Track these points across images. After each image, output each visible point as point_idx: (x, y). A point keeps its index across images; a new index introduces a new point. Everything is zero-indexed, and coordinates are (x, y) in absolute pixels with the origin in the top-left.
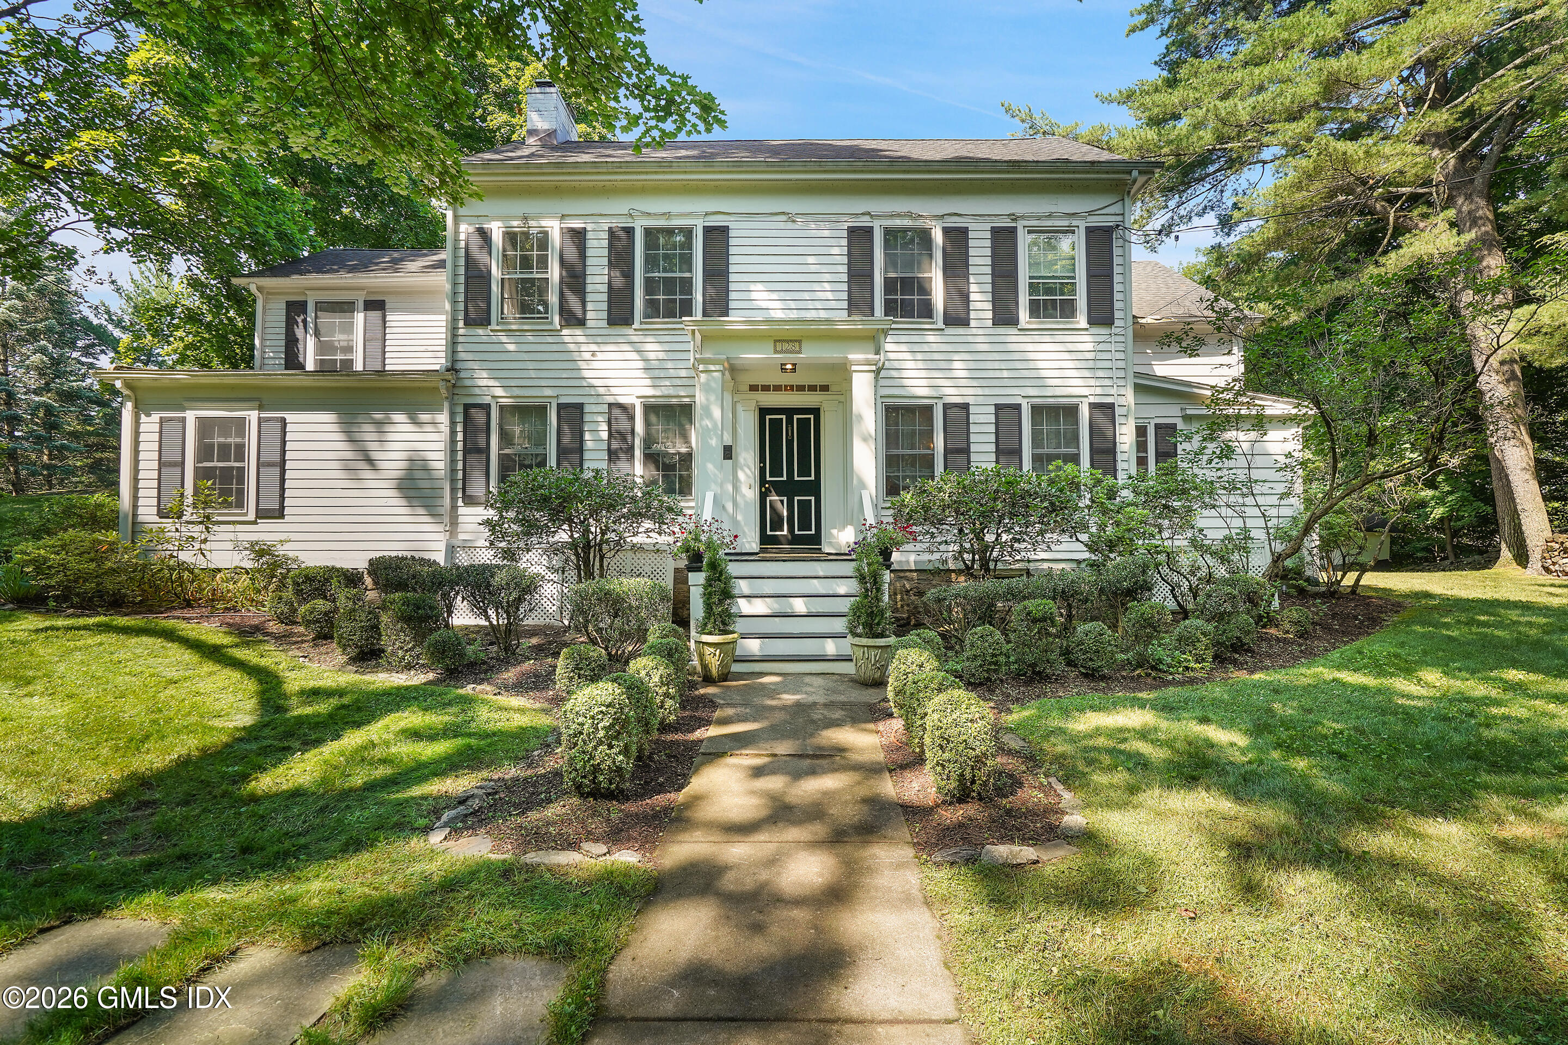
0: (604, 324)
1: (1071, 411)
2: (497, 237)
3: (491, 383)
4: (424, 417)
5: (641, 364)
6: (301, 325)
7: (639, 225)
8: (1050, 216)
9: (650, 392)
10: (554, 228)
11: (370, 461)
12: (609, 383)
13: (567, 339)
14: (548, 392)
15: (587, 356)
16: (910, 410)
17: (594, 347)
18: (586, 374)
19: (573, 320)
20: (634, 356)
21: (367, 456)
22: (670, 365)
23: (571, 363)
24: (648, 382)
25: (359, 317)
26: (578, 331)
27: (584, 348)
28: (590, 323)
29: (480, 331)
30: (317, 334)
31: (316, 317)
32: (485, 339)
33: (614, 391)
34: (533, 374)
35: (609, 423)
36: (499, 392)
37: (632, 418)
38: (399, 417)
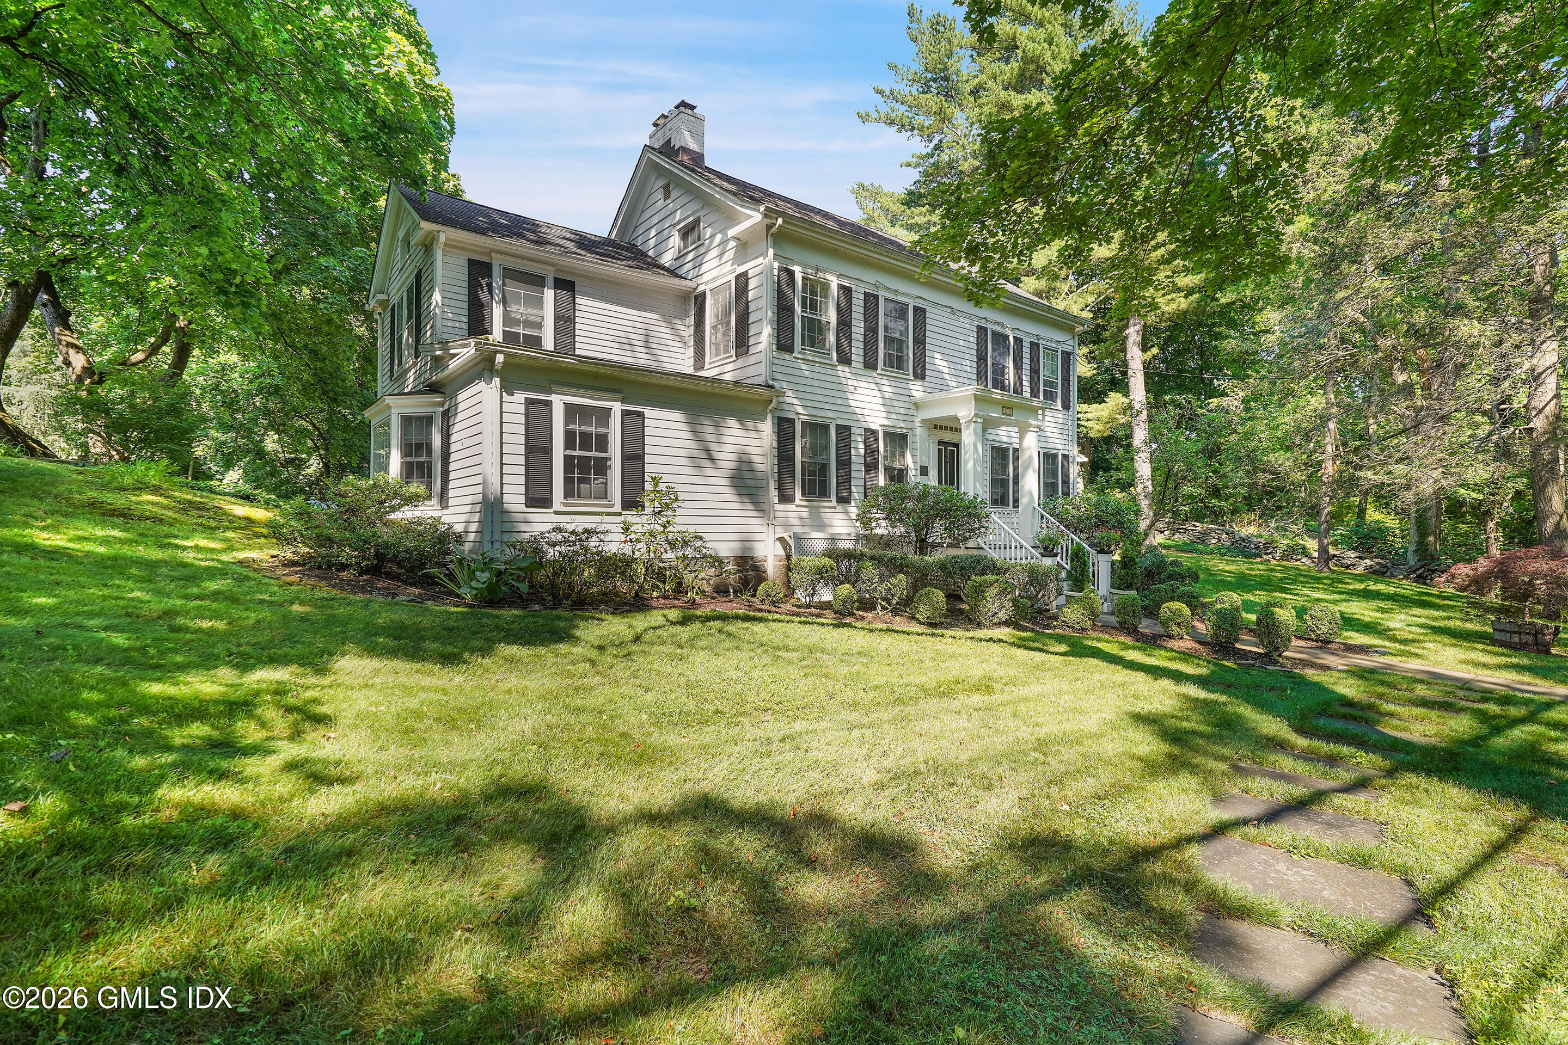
0: (861, 366)
1: (1056, 456)
2: (799, 277)
3: (795, 401)
4: (750, 424)
5: (880, 401)
6: (485, 288)
7: (882, 294)
8: (1051, 341)
9: (886, 422)
10: (834, 282)
11: (712, 459)
12: (865, 412)
13: (841, 374)
14: (830, 414)
15: (852, 388)
16: (999, 449)
17: (855, 383)
18: (852, 403)
19: (845, 359)
20: (878, 394)
21: (710, 455)
22: (895, 403)
23: (842, 391)
24: (884, 415)
25: (549, 294)
26: (847, 369)
27: (850, 382)
28: (854, 364)
29: (787, 356)
30: (504, 301)
31: (504, 284)
32: (789, 364)
33: (868, 419)
34: (820, 398)
35: (865, 443)
36: (800, 410)
37: (877, 440)
38: (732, 422)
